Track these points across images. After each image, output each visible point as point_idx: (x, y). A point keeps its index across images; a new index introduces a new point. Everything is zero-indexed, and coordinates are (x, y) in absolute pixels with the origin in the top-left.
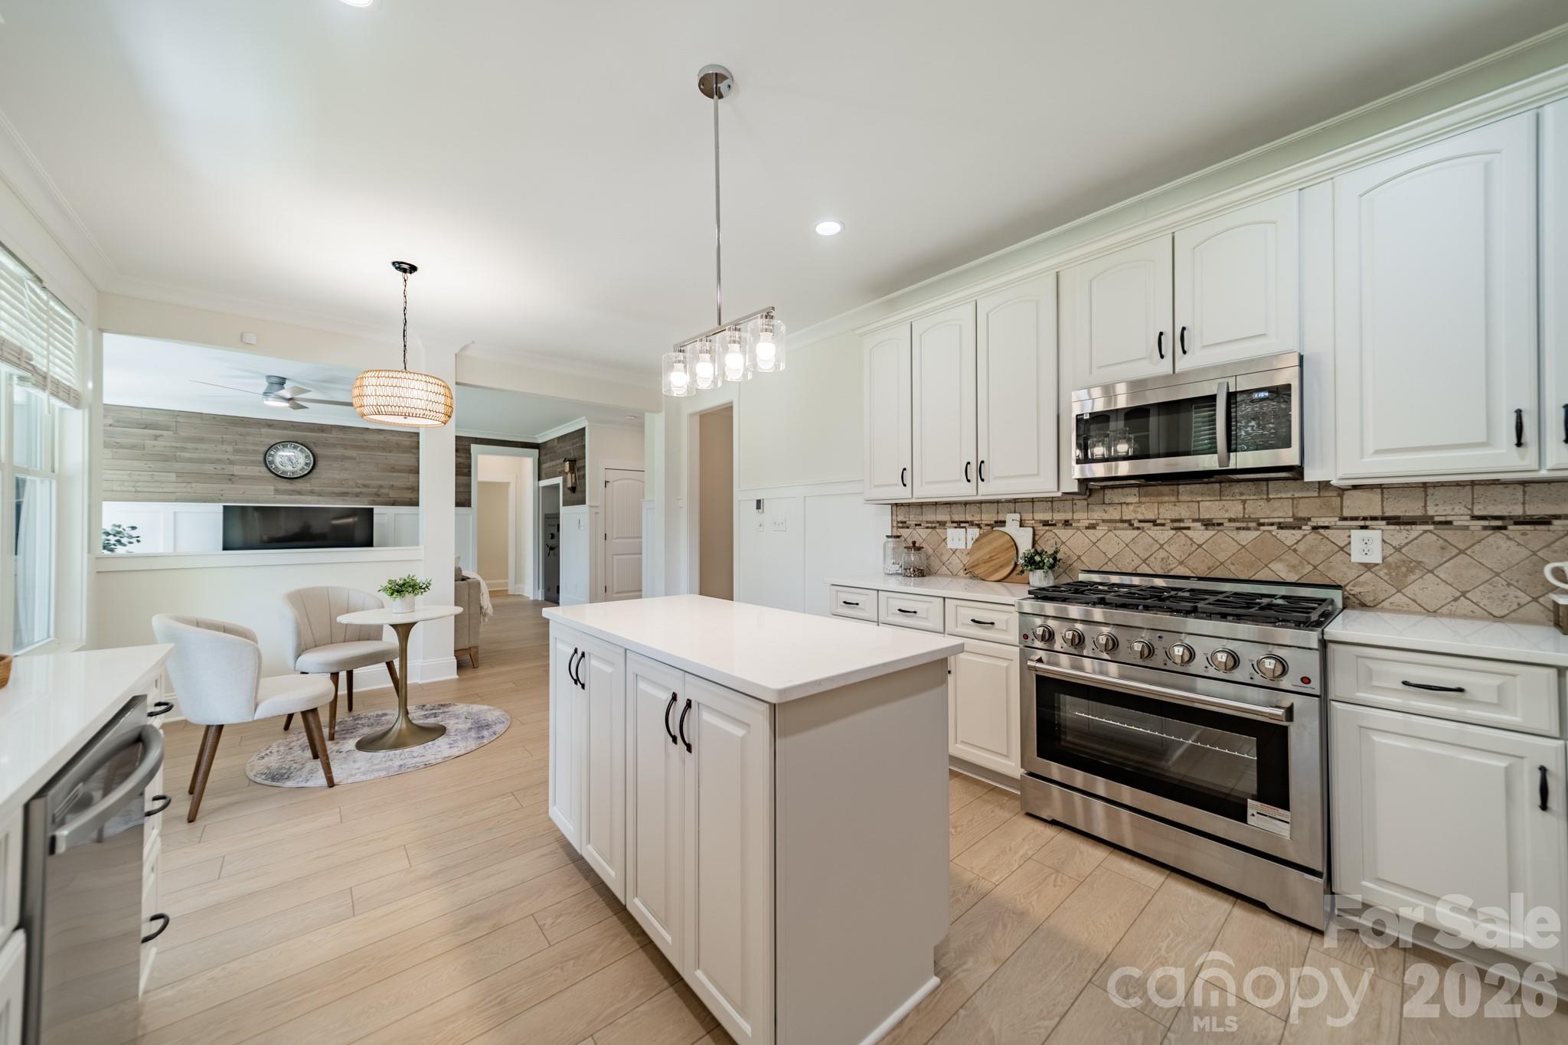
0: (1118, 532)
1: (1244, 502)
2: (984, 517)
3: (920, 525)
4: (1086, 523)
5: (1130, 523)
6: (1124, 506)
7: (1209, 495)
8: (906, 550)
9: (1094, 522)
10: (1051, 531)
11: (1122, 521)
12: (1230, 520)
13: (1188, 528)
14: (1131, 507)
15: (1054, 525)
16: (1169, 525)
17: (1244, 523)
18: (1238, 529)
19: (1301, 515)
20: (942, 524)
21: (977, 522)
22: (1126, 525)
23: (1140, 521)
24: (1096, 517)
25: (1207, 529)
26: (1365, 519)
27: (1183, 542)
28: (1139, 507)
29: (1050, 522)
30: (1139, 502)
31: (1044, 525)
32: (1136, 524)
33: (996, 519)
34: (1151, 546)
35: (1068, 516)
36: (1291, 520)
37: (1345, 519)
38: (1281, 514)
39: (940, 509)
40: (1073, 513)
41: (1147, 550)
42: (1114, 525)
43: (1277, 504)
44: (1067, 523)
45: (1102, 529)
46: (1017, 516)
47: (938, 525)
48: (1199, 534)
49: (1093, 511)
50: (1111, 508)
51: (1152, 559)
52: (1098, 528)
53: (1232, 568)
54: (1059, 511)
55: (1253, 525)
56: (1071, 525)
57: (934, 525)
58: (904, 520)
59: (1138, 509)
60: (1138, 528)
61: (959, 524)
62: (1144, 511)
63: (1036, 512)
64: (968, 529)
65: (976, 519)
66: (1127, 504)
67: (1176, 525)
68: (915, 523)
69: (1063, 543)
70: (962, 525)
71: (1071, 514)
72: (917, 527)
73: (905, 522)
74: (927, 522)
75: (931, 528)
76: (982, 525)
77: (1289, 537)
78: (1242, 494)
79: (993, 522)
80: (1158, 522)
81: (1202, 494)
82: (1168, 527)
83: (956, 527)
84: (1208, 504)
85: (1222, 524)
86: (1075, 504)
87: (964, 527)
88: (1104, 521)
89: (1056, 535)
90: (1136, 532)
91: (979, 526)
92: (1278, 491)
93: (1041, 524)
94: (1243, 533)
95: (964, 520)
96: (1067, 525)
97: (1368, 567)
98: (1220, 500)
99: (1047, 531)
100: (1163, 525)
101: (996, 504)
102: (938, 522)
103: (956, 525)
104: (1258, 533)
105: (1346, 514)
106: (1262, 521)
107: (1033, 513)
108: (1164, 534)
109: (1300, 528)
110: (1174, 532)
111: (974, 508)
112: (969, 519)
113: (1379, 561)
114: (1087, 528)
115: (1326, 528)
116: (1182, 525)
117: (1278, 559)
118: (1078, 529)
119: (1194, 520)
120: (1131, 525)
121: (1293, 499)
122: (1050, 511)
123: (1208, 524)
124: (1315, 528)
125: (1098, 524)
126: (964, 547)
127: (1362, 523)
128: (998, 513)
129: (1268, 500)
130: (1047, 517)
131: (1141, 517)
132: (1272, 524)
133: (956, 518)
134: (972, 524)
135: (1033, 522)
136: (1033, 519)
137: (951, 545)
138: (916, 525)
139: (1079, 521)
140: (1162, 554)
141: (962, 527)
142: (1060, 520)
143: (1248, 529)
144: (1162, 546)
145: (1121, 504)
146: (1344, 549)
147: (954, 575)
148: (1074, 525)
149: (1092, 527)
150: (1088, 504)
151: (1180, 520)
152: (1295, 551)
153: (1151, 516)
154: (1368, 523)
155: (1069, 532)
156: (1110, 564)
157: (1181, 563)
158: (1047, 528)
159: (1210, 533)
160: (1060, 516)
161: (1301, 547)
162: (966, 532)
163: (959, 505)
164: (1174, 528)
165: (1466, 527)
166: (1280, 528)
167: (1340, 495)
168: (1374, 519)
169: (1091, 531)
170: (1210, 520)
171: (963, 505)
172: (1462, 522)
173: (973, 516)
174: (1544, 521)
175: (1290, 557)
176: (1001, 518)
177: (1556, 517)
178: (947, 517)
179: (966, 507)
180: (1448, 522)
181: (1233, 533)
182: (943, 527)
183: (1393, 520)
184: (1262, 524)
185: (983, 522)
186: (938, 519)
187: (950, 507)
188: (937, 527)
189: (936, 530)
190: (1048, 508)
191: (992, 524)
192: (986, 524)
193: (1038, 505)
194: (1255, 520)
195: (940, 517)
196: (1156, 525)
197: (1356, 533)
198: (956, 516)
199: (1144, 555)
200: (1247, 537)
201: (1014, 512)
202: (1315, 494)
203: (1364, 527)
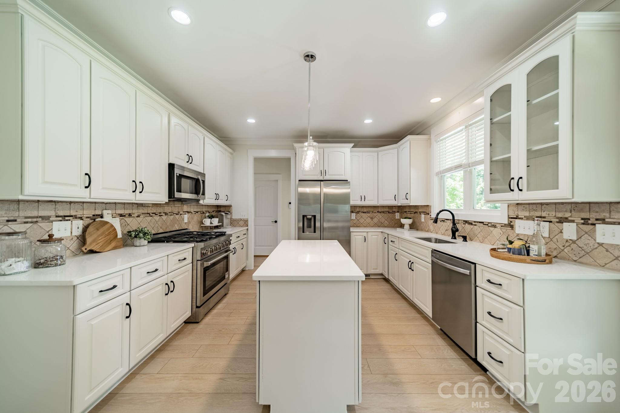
0: (146, 218)
1: (172, 207)
2: (85, 212)
4: (136, 215)
6: (148, 207)
7: (166, 205)
9: (139, 214)
10: (123, 219)
11: (148, 213)
12: (170, 213)
13: (162, 215)
14: (150, 208)
15: (125, 216)
17: (172, 213)
18: (171, 215)
19: (179, 211)
20: (46, 218)
21: (80, 216)
22: (148, 215)
23: (152, 213)
25: (166, 216)
27: (161, 220)
28: (152, 208)
29: (123, 215)
30: (152, 206)
31: (120, 216)
32: (151, 215)
33: (94, 214)
34: (155, 222)
35: (130, 212)
36: (177, 212)
37: (183, 212)
38: (176, 211)
39: (43, 206)
40: (132, 210)
41: (153, 224)
42: (146, 215)
43: (176, 208)
44: (130, 215)
45: (142, 216)
46: (110, 212)
47: (40, 219)
48: (164, 217)
49: (139, 209)
51: (155, 227)
52: (140, 216)
53: (170, 227)
54: (127, 209)
56: (131, 216)
57: (35, 220)
59: (152, 209)
60: (151, 216)
61: (64, 218)
63: (117, 210)
64: (73, 222)
65: (79, 214)
66: (149, 207)
68: (6, 219)
69: (128, 224)
70: (67, 218)
72: (10, 223)
74: (26, 218)
75: (32, 222)
76: (83, 218)
77: (177, 216)
78: (171, 205)
79: (91, 216)
80: (156, 213)
83: (60, 221)
84: (166, 207)
85: (168, 214)
86: (133, 206)
87: (69, 220)
88: (143, 214)
89: (125, 221)
90: (151, 217)
91: (81, 218)
92: (176, 204)
94: (171, 216)
95: (68, 214)
96: (130, 216)
97: (186, 223)
98: (168, 206)
99: (122, 219)
100: (157, 215)
101: (94, 204)
102: (40, 217)
103: (61, 219)
105: (184, 211)
106: (174, 213)
107: (115, 210)
108: (157, 218)
110: (159, 217)
111: (77, 206)
112: (73, 213)
114: (137, 217)
115: (181, 214)
116: (161, 214)
117: (176, 223)
118: (134, 217)
119: (164, 213)
120: (150, 215)
121: (178, 207)
123: (166, 214)
124: (180, 214)
125: (140, 215)
126: (69, 234)
127: (185, 213)
128: (95, 209)
130: (122, 212)
131: (152, 212)
133: (61, 213)
134: (75, 217)
135: (115, 215)
136: (116, 213)
138: (8, 221)
139: (134, 214)
140: (157, 225)
141: (67, 220)
142: (127, 214)
144: (157, 222)
145: (148, 206)
146: (183, 220)
148: (132, 215)
149: (138, 216)
150: (138, 206)
152: (178, 221)
153: (155, 212)
155: (131, 219)
160: (127, 212)
161: (179, 220)
162: (72, 224)
163: (64, 204)
164: (160, 216)
165: (193, 214)
166: (176, 215)
167: (183, 206)
168: (186, 212)
169: (138, 218)
170: (166, 213)
171: (68, 203)
172: (193, 213)
173: (77, 211)
174: (197, 212)
175: (177, 223)
176: (99, 213)
177: (199, 211)
178: (52, 213)
179: (70, 205)
180: (192, 213)
181: (169, 216)
182: (46, 221)
183: (188, 212)
184: (174, 214)
185: (85, 216)
186: (40, 215)
187: (56, 205)
188: (39, 222)
189: (38, 224)
190: (122, 207)
191: (91, 217)
192: (86, 217)
193: (118, 206)
194: (172, 212)
195: (42, 213)
196: (156, 215)
197: (185, 215)
198: (61, 212)
199: (153, 226)
200: (172, 217)
201: (106, 210)
202: (180, 206)
203: (185, 214)
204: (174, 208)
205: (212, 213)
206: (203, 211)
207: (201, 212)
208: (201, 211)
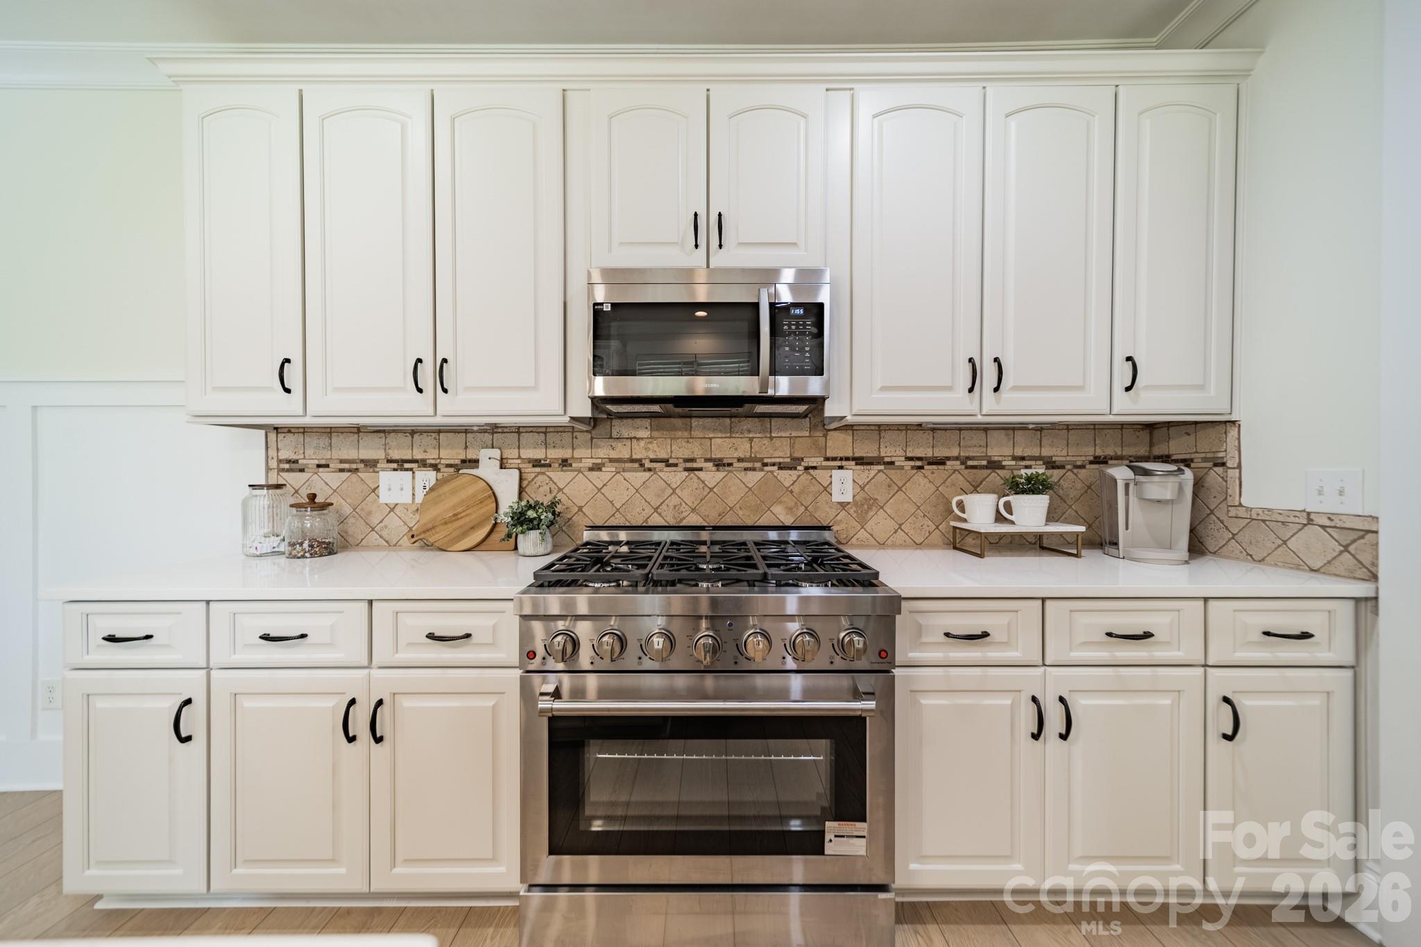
0: (627, 475)
1: (751, 440)
2: (445, 453)
3: (327, 466)
4: (589, 463)
5: (639, 461)
6: (634, 441)
7: (721, 431)
8: (294, 510)
9: (599, 461)
10: (543, 473)
11: (632, 461)
12: (740, 460)
13: (700, 469)
14: (642, 443)
15: (548, 466)
16: (682, 465)
17: (755, 463)
18: (746, 469)
19: (797, 455)
20: (371, 464)
21: (433, 462)
22: (636, 465)
23: (652, 461)
24: (603, 456)
25: (718, 470)
26: (841, 459)
27: (695, 485)
28: (651, 443)
29: (543, 462)
30: (651, 438)
31: (534, 466)
32: (648, 464)
33: (464, 457)
34: (663, 491)
35: (566, 453)
36: (789, 460)
37: (827, 459)
38: (781, 454)
39: (366, 440)
40: (573, 449)
41: (659, 496)
42: (623, 465)
43: (777, 443)
44: (565, 463)
45: (609, 469)
46: (496, 453)
47: (361, 466)
48: (711, 476)
49: (598, 447)
50: (620, 444)
51: (664, 507)
52: (604, 469)
53: (740, 513)
54: (554, 447)
55: (758, 465)
56: (571, 465)
57: (354, 466)
58: (294, 457)
59: (650, 446)
60: (650, 470)
61: (400, 465)
62: (656, 449)
63: (524, 447)
64: (418, 474)
65: (431, 456)
66: (638, 439)
67: (689, 465)
68: (317, 462)
69: (560, 490)
70: (407, 466)
71: (570, 451)
72: (321, 469)
73: (296, 462)
74: (342, 461)
75: (349, 470)
76: (439, 466)
77: (786, 477)
78: (749, 431)
79: (458, 462)
80: (671, 461)
81: (714, 430)
82: (680, 468)
83: (395, 470)
84: (719, 441)
85: (730, 465)
86: (576, 438)
87: (411, 469)
88: (611, 460)
89: (551, 479)
90: (647, 474)
91: (435, 467)
92: (779, 430)
93: (531, 465)
94: (750, 473)
95: (409, 457)
96: (564, 466)
97: (843, 505)
98: (731, 437)
99: (539, 473)
100: (676, 465)
101: (463, 433)
102: (362, 461)
103: (395, 466)
104: (762, 474)
105: (829, 455)
106: (766, 461)
107: (519, 448)
108: (676, 477)
109: (795, 469)
110: (686, 473)
111: (428, 440)
112: (418, 455)
113: (850, 500)
114: (591, 469)
115: (814, 468)
116: (695, 465)
117: (778, 501)
118: (579, 471)
119: (707, 460)
120: (642, 465)
121: (790, 438)
122: (543, 446)
123: (719, 464)
124: (807, 468)
125: (603, 464)
126: (409, 501)
127: (838, 463)
128: (466, 447)
129: (771, 438)
130: (539, 454)
131: (652, 456)
132: (774, 465)
133: (396, 455)
134: (423, 464)
135: (519, 461)
136: (519, 457)
137: (385, 497)
138: (319, 466)
139: (580, 460)
140: (674, 500)
141: (407, 470)
142: (556, 459)
143: (754, 469)
144: (674, 490)
145: (631, 439)
146: (827, 489)
147: (392, 545)
148: (574, 465)
149: (597, 468)
150: (592, 438)
151: (692, 460)
152: (791, 492)
153: (663, 455)
154: (844, 463)
155: (568, 475)
156: (618, 515)
157: (693, 510)
158: (538, 470)
159: (720, 475)
160: (556, 454)
161: (796, 489)
162: (414, 478)
163: (400, 435)
164: (686, 469)
165: (902, 468)
166: (780, 468)
167: (825, 436)
168: (847, 459)
169: (595, 473)
170: (721, 460)
171: (408, 434)
172: (900, 462)
173: (425, 451)
174: (941, 462)
175: (788, 499)
176: (471, 455)
177: (948, 458)
178: (379, 454)
179: (413, 437)
180: (892, 463)
181: (741, 475)
182: (371, 470)
183: (860, 461)
184: (765, 465)
185: (443, 462)
186: (361, 457)
187: (386, 438)
188: (360, 470)
189: (359, 474)
190: (540, 442)
191: (457, 465)
192: (447, 464)
193: (525, 438)
194: (761, 460)
195: (366, 454)
196: (669, 465)
197: (836, 473)
198: (396, 451)
199: (655, 503)
200: (753, 478)
201: (493, 448)
202: (807, 434)
203: (841, 468)
204: (766, 441)
205: (1083, 467)
206: (986, 457)
207: (970, 463)
208: (969, 458)
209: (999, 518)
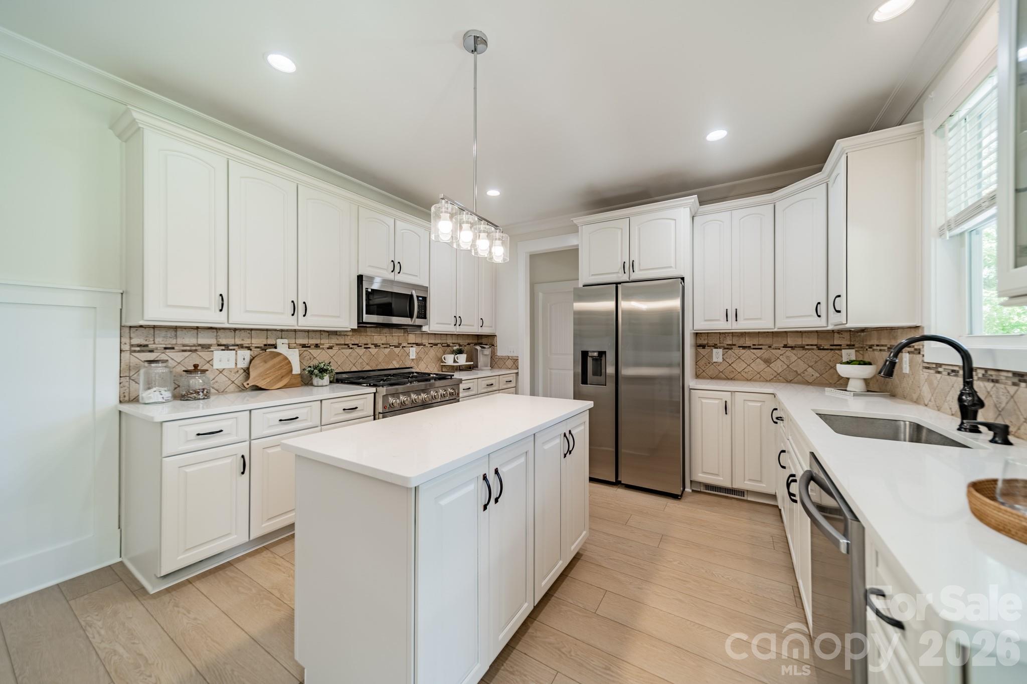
0: (343, 350)
1: (386, 336)
2: (254, 341)
3: (173, 348)
4: (327, 346)
5: (347, 345)
6: (346, 336)
7: (377, 333)
9: (332, 345)
10: (307, 351)
11: (345, 345)
12: (383, 344)
13: (369, 348)
14: (349, 337)
15: (310, 347)
16: (363, 346)
17: (387, 345)
18: (385, 348)
19: (400, 342)
20: (206, 347)
21: (247, 345)
22: (347, 346)
23: (353, 345)
24: (333, 343)
25: (376, 348)
26: (412, 344)
27: (368, 354)
29: (306, 345)
31: (303, 347)
32: (351, 346)
33: (265, 343)
34: (357, 357)
35: (318, 342)
36: (397, 344)
37: (408, 344)
38: (395, 342)
39: (201, 334)
40: (321, 339)
41: (355, 359)
42: (341, 346)
43: (394, 338)
44: (317, 346)
45: (336, 348)
46: (286, 341)
47: (200, 348)
48: (374, 350)
49: (331, 338)
50: (340, 338)
52: (334, 348)
53: (383, 364)
54: (312, 338)
55: (388, 346)
56: (319, 347)
57: (194, 348)
58: (144, 342)
59: (352, 338)
60: (352, 348)
61: (227, 347)
62: (355, 340)
63: (298, 339)
64: (239, 352)
65: (246, 342)
66: (347, 335)
67: (366, 346)
68: (164, 346)
69: (314, 358)
70: (230, 348)
71: (319, 340)
72: (167, 351)
73: (147, 346)
74: (184, 346)
75: (190, 351)
76: (251, 348)
77: (397, 350)
78: (386, 333)
79: (262, 345)
80: (359, 345)
81: (375, 333)
82: (363, 347)
83: (223, 350)
84: (376, 337)
85: (379, 346)
87: (234, 350)
88: (337, 345)
89: (310, 353)
90: (351, 350)
91: (249, 348)
92: (395, 333)
93: (301, 347)
95: (233, 343)
96: (316, 347)
97: (413, 360)
98: (380, 335)
99: (305, 351)
100: (361, 346)
101: (266, 332)
102: (200, 345)
103: (223, 348)
104: (389, 349)
105: (409, 342)
106: (391, 344)
107: (295, 339)
108: (361, 351)
109: (399, 347)
110: (365, 349)
111: (244, 334)
112: (238, 342)
113: (415, 358)
114: (328, 348)
115: (405, 347)
116: (368, 346)
117: (395, 359)
118: (323, 349)
119: (372, 344)
120: (349, 346)
121: (398, 336)
122: (307, 338)
123: (376, 346)
124: (403, 347)
125: (333, 346)
126: (233, 366)
127: (411, 345)
128: (267, 338)
129: (392, 336)
130: (304, 341)
131: (353, 343)
132: (393, 346)
133: (224, 342)
134: (241, 346)
135: (295, 345)
136: (296, 343)
137: (217, 365)
138: (165, 348)
139: (323, 344)
140: (361, 360)
141: (231, 350)
142: (313, 344)
143: (387, 348)
144: (361, 356)
146: (408, 354)
147: (223, 392)
148: (321, 347)
149: (330, 348)
150: (329, 335)
151: (367, 344)
154: (413, 345)
155: (319, 351)
156: (339, 368)
157: (367, 364)
158: (305, 349)
159: (377, 350)
160: (313, 341)
161: (400, 355)
162: (236, 354)
163: (227, 331)
164: (365, 348)
165: (427, 347)
166: (395, 347)
167: (408, 335)
168: (414, 344)
169: (330, 350)
170: (376, 344)
171: (232, 331)
172: (427, 345)
173: (243, 340)
174: (436, 345)
175: (397, 358)
176: (270, 342)
177: (438, 343)
178: (212, 341)
179: (235, 332)
180: (425, 345)
181: (383, 350)
182: (206, 350)
183: (417, 344)
184: (390, 346)
185: (253, 345)
186: (199, 343)
187: (217, 332)
188: (198, 350)
189: (198, 353)
190: (305, 336)
191: (262, 347)
192: (256, 347)
193: (298, 334)
194: (389, 344)
195: (202, 341)
196: (359, 346)
197: (411, 348)
198: (224, 340)
199: (354, 362)
200: (387, 351)
201: (282, 338)
202: (403, 335)
203: (412, 347)
204: (391, 337)
205: (465, 346)
206: (447, 343)
207: (443, 345)
208: (443, 343)
209: (455, 361)
